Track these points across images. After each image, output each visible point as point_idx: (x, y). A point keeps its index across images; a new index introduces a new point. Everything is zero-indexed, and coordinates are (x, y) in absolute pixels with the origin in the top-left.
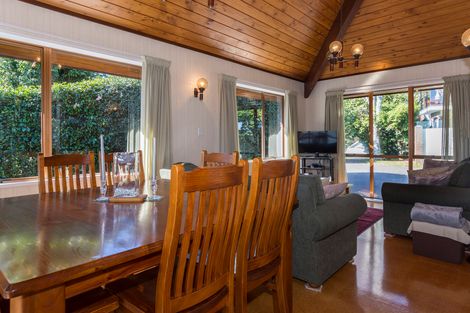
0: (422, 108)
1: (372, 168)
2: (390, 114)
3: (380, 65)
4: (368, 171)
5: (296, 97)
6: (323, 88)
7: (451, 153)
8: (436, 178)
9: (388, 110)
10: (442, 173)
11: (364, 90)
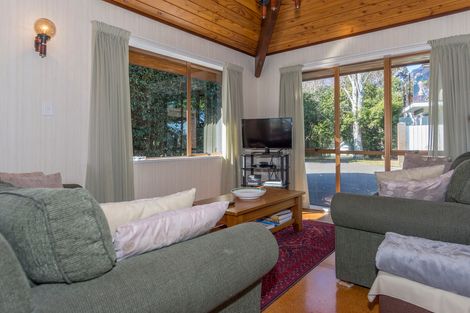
0: (405, 106)
1: (338, 168)
2: (373, 110)
3: (346, 29)
4: (335, 172)
5: (240, 74)
6: (277, 63)
7: (441, 147)
8: (424, 185)
9: (371, 106)
10: (432, 177)
11: (327, 64)
